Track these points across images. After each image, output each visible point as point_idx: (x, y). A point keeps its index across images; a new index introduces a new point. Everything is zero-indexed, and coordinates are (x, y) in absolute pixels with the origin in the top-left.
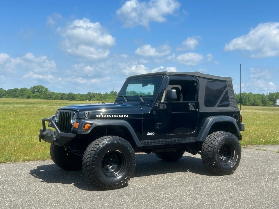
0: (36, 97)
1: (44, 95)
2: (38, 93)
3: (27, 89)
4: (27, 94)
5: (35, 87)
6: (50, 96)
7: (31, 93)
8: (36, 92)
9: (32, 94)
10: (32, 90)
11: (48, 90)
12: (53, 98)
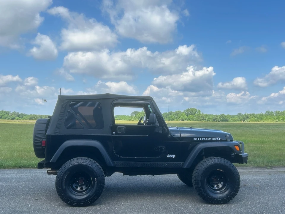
0: (190, 119)
1: (197, 117)
2: (192, 116)
3: (181, 112)
4: (182, 117)
5: (188, 110)
6: (203, 118)
7: (185, 115)
8: (190, 114)
9: (186, 117)
10: (186, 113)
11: (201, 112)
12: (206, 120)
